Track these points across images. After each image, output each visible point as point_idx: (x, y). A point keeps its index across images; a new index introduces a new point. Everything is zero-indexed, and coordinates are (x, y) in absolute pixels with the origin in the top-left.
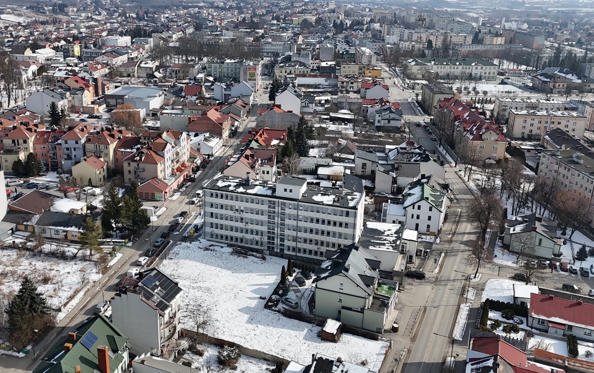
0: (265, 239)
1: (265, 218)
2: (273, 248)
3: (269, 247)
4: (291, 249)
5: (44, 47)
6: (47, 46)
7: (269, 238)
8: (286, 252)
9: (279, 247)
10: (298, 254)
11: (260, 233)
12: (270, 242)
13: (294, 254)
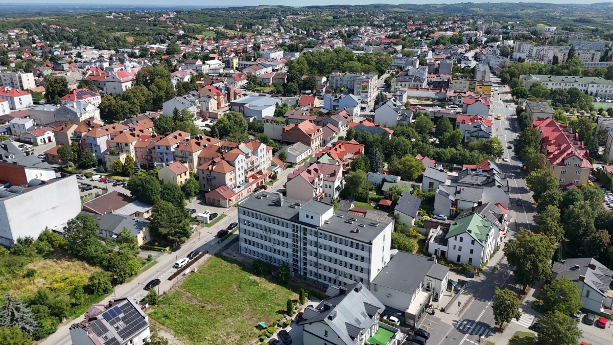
0: (290, 261)
1: (289, 241)
2: (297, 270)
3: (294, 269)
4: (313, 274)
5: (214, 58)
6: (216, 58)
7: (294, 260)
8: (308, 276)
9: (303, 270)
10: (319, 280)
11: (285, 254)
12: (295, 264)
13: (315, 279)
